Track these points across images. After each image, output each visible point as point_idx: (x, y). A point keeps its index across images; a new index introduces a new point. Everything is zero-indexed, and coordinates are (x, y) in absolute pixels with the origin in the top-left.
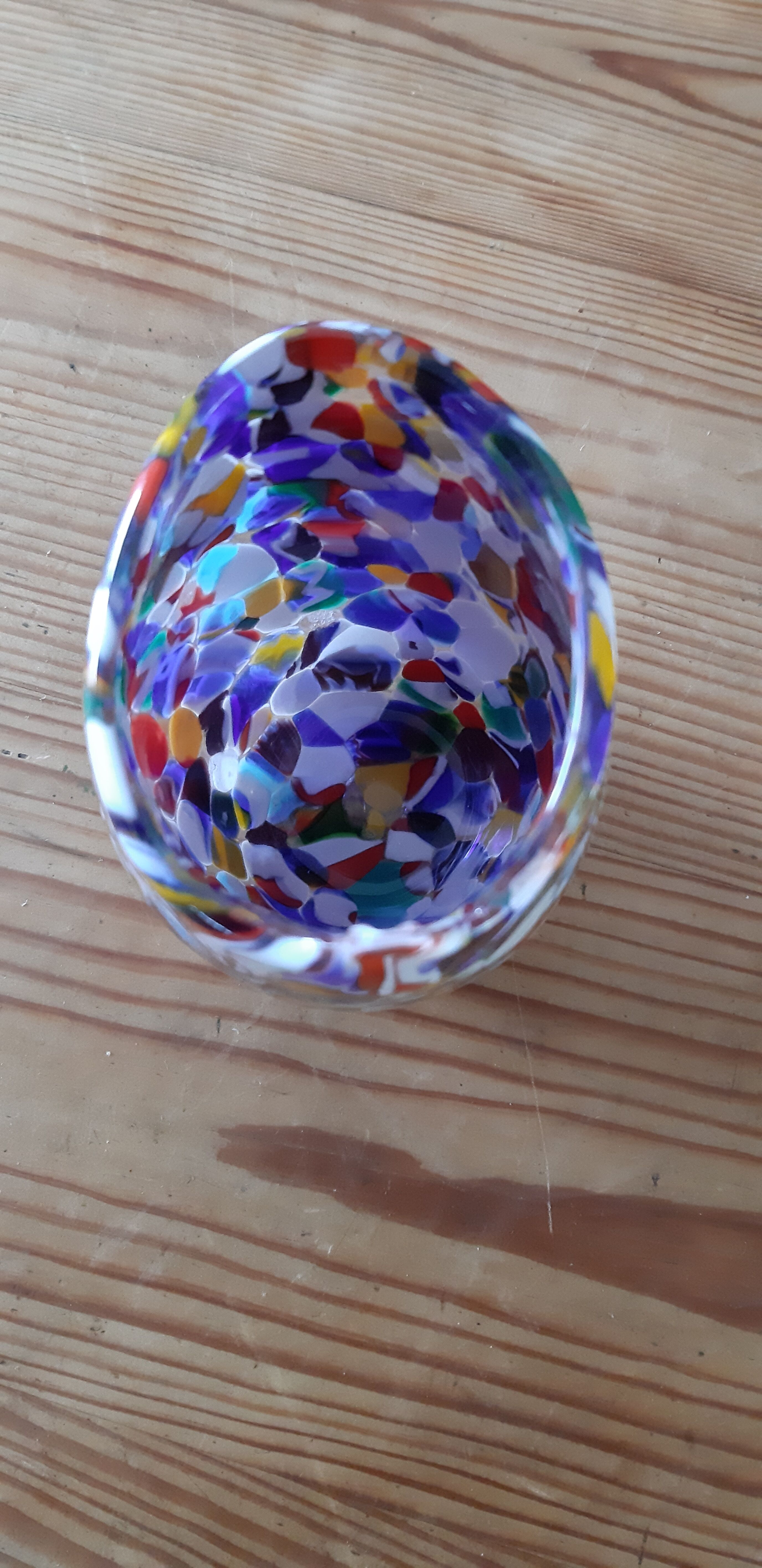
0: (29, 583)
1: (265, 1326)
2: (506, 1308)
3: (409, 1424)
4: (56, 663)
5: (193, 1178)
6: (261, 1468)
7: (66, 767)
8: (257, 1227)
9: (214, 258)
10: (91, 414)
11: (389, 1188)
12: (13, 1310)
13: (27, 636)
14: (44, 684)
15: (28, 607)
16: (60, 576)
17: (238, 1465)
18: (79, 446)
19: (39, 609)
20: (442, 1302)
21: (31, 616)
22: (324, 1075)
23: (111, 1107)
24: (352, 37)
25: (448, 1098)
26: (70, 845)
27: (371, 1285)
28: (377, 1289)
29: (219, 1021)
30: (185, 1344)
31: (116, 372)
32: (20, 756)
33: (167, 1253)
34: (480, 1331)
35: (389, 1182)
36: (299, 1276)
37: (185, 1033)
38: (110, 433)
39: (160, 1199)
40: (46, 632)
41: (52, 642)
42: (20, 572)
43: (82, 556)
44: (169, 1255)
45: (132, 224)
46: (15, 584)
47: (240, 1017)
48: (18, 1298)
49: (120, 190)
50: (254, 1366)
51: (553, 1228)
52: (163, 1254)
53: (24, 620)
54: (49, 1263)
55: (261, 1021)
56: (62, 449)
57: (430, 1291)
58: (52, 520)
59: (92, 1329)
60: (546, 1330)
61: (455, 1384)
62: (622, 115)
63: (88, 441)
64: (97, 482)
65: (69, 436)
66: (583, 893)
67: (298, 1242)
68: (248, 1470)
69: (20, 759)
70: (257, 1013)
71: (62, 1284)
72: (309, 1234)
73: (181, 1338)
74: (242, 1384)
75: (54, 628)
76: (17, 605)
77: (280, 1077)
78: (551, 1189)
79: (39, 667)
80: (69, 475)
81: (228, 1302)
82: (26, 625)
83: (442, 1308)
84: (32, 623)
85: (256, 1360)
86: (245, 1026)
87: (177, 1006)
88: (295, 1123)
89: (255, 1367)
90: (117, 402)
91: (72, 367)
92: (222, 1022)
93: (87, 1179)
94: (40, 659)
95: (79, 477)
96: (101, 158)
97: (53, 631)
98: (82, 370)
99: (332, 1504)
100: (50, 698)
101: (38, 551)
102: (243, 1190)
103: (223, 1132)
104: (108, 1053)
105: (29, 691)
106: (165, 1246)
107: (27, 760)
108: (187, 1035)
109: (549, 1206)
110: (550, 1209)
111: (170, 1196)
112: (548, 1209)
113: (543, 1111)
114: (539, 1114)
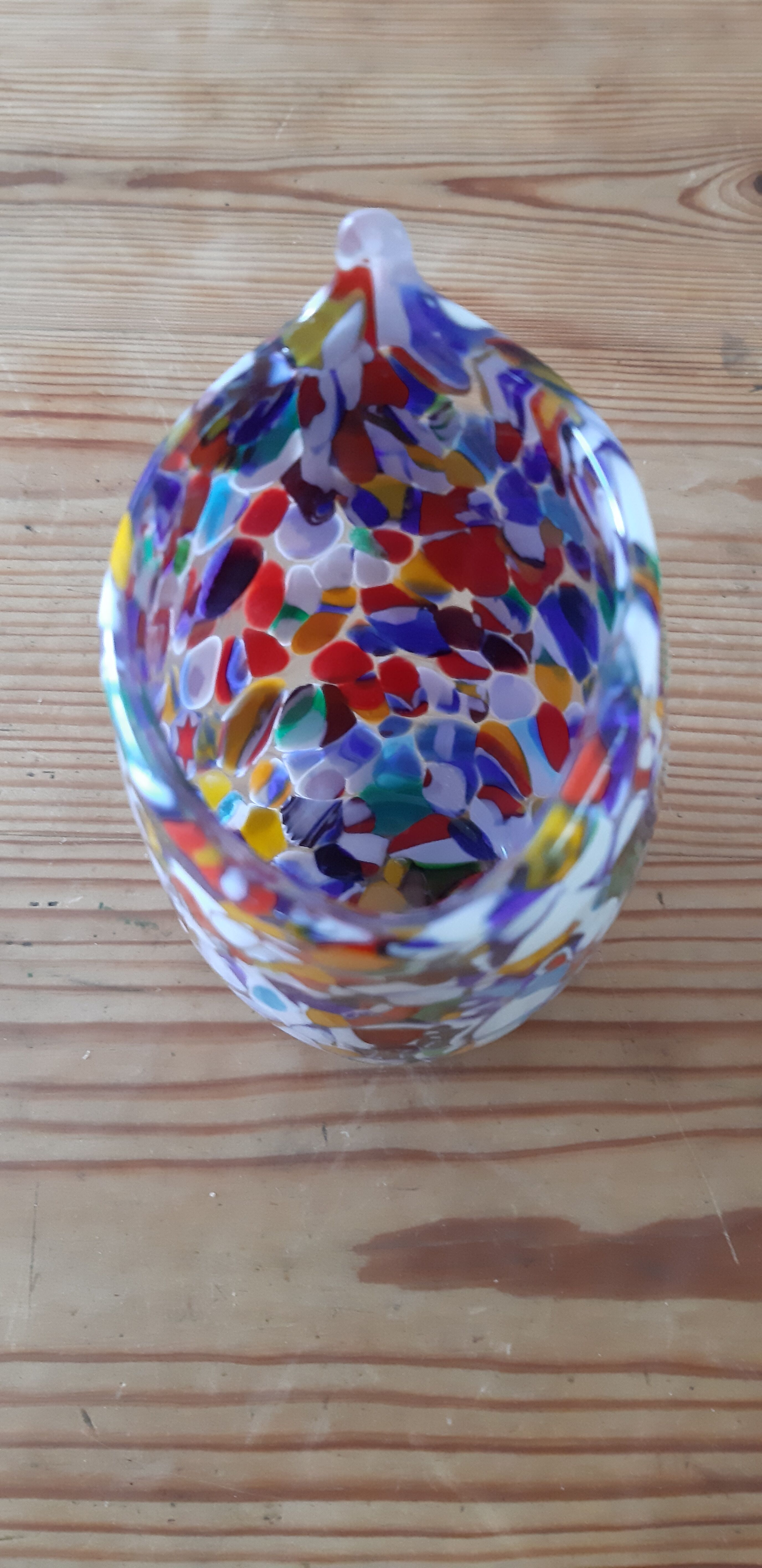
0: (25, 734)
1: (459, 1459)
2: (715, 1361)
3: (648, 1526)
4: (70, 804)
5: (337, 1310)
7: (101, 905)
8: (423, 1345)
9: (145, 409)
10: (56, 566)
11: (553, 1263)
12: (170, 1520)
13: (33, 784)
14: (61, 827)
15: (29, 757)
16: (56, 721)
18: (50, 597)
19: (41, 756)
20: (646, 1374)
21: (33, 765)
22: (451, 1158)
23: (228, 1254)
24: (227, 208)
25: (587, 1148)
26: (122, 982)
27: (564, 1377)
28: (571, 1380)
29: (324, 1130)
30: (376, 1506)
31: (73, 524)
32: (50, 904)
33: (329, 1404)
34: (696, 1396)
35: (552, 1256)
36: (483, 1390)
37: (290, 1151)
38: (78, 579)
39: (308, 1344)
40: (53, 777)
41: (61, 785)
42: (15, 726)
43: (75, 697)
44: (332, 1406)
45: (58, 395)
46: (10, 738)
47: (346, 1118)
48: (173, 1505)
49: (41, 369)
50: (460, 1510)
51: (737, 1257)
52: (325, 1408)
53: (28, 770)
54: (199, 1453)
55: (370, 1117)
56: (34, 603)
57: (629, 1367)
58: (38, 670)
59: (266, 1518)
61: (687, 1464)
62: (485, 226)
63: (58, 590)
64: (76, 625)
65: (38, 590)
66: (661, 902)
67: (473, 1351)
69: (51, 907)
70: (363, 1109)
71: (221, 1474)
72: (481, 1338)
73: (370, 1500)
74: (453, 1535)
75: (60, 771)
76: (18, 757)
77: (404, 1172)
78: (722, 1216)
79: (53, 812)
80: (46, 625)
81: (412, 1441)
82: (31, 775)
83: (648, 1382)
84: (35, 771)
85: (460, 1501)
86: (353, 1126)
87: (275, 1123)
88: (434, 1217)
89: (462, 1510)
90: (79, 550)
91: (28, 528)
92: (328, 1128)
93: (222, 1343)
94: (53, 804)
95: (56, 625)
96: (17, 346)
97: (60, 774)
98: (39, 529)
100: (71, 839)
101: (28, 702)
102: (397, 1308)
103: (359, 1249)
104: (212, 1195)
105: (49, 838)
106: (327, 1396)
107: (58, 906)
108: (293, 1153)
109: (726, 1235)
110: (728, 1239)
111: (318, 1337)
112: (726, 1239)
113: (689, 1134)
114: (686, 1140)
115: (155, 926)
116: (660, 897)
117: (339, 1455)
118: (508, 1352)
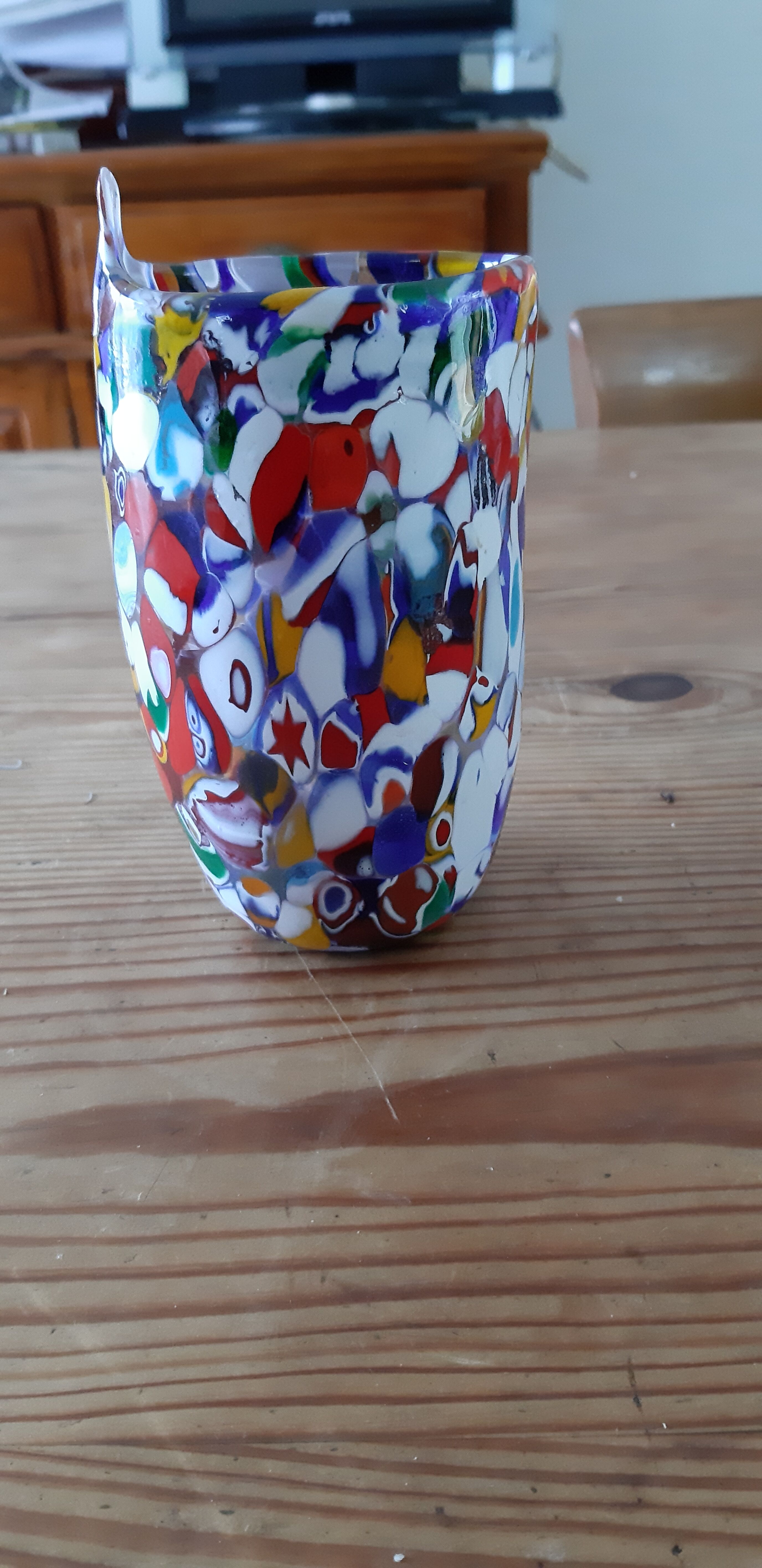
1: (63, 1287)
2: (365, 1193)
3: (272, 1337)
6: (71, 1443)
8: (48, 1199)
11: (203, 1129)
17: (35, 1449)
20: (287, 1208)
22: (114, 1064)
25: (252, 1049)
27: (196, 1215)
28: (203, 1217)
34: (340, 1222)
35: (202, 1125)
36: (103, 1230)
50: (51, 1330)
51: (397, 1116)
55: (39, 1043)
57: (269, 1203)
60: (418, 1201)
61: (323, 1280)
67: (99, 1200)
68: (49, 1450)
70: (35, 1038)
72: (111, 1190)
74: (38, 1355)
77: (62, 1077)
78: (383, 1087)
83: (288, 1214)
85: (52, 1324)
86: (20, 1049)
88: (85, 1106)
89: (54, 1330)
99: (181, 1458)
102: (27, 1172)
109: (387, 1100)
110: (388, 1103)
112: (386, 1104)
113: (357, 1035)
114: (353, 1038)
118: (139, 1199)
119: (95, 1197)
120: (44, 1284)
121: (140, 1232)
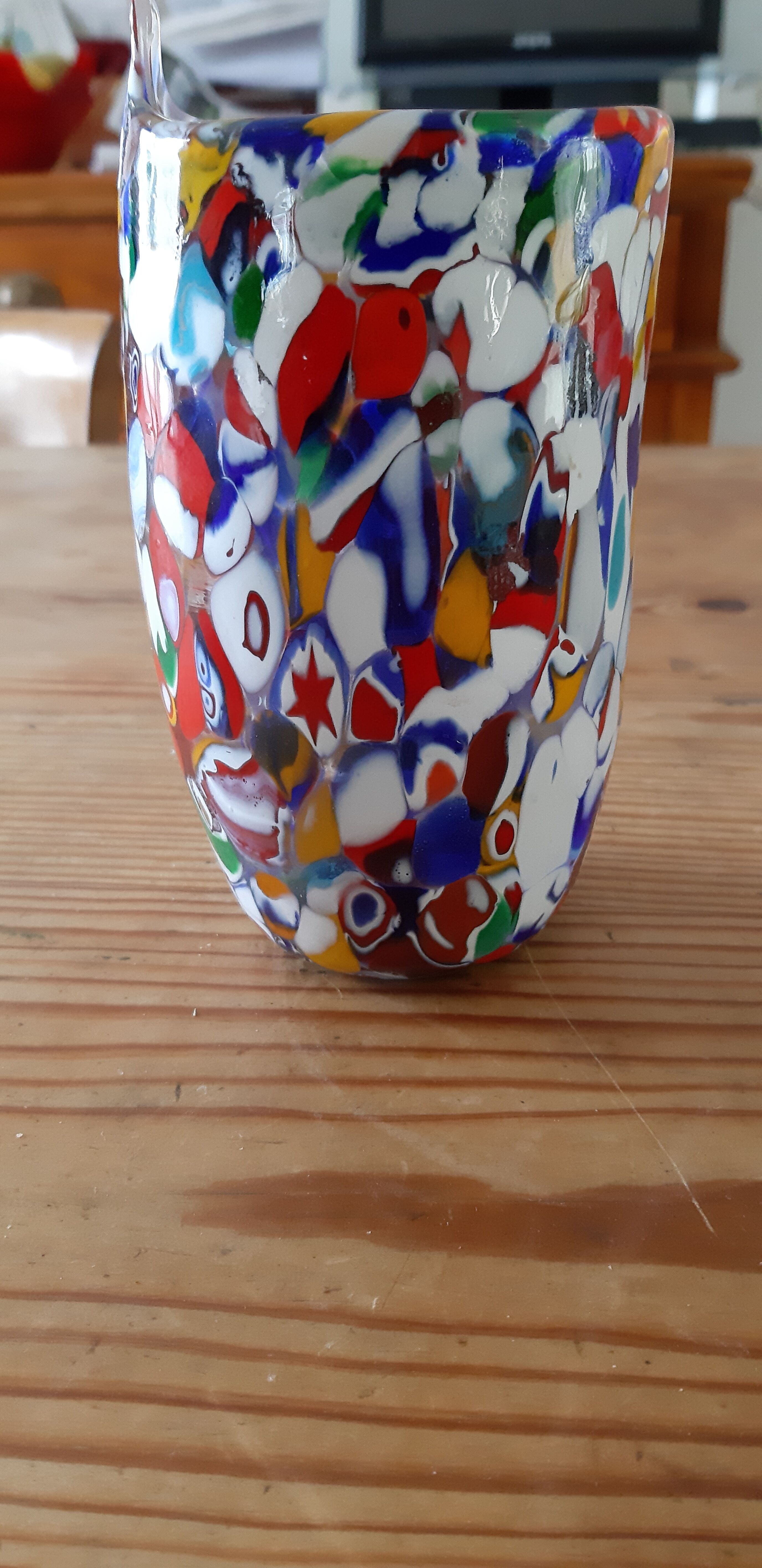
1: (276, 1424)
2: (683, 1333)
5: (143, 1250)
8: (253, 1293)
11: (451, 1218)
20: (577, 1342)
22: (330, 1118)
23: (17, 1190)
25: (509, 1117)
27: (452, 1339)
28: (463, 1343)
29: (178, 1088)
30: (132, 1474)
31: (71, 726)
33: (98, 1349)
34: (653, 1372)
35: (450, 1212)
36: (329, 1346)
37: (130, 1104)
39: (90, 1282)
44: (103, 1350)
47: (208, 1080)
50: (262, 1490)
51: (712, 1226)
52: (92, 1350)
55: (236, 1081)
57: (552, 1332)
61: (639, 1456)
66: (610, 938)
67: (322, 1302)
70: (230, 1075)
72: (337, 1290)
73: (124, 1467)
77: (269, 1127)
78: (689, 1186)
83: (580, 1351)
85: (266, 1478)
86: (214, 1087)
88: (296, 1170)
89: (267, 1489)
91: (31, 727)
92: (183, 1088)
102: (225, 1252)
103: (190, 1193)
104: (19, 1135)
106: (96, 1340)
108: (135, 1106)
109: (696, 1203)
110: (698, 1207)
111: (107, 1276)
112: (695, 1207)
113: (642, 1111)
114: (639, 1115)
115: (42, 937)
116: (609, 935)
117: (95, 1407)
118: (373, 1306)
119: (316, 1299)
120: (250, 1417)
121: (377, 1355)
